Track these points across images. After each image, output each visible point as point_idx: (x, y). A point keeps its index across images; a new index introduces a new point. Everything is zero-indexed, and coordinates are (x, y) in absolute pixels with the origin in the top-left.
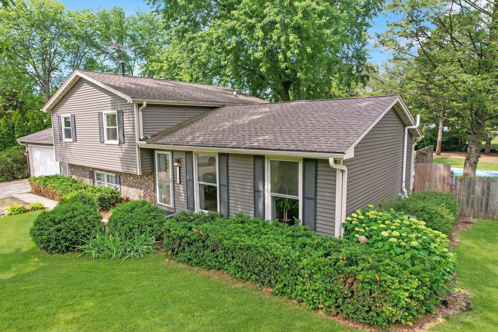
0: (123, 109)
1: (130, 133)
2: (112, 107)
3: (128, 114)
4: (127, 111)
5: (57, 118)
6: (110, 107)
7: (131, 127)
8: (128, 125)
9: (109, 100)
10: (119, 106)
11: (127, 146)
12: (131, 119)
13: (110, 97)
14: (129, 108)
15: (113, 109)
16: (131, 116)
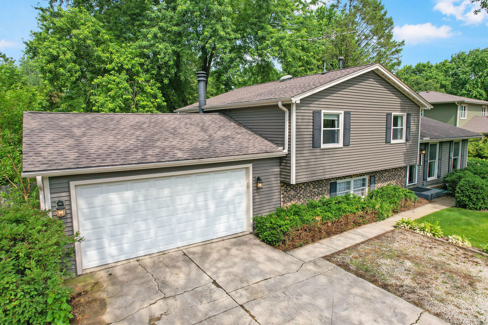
0: (411, 112)
1: (414, 132)
2: (402, 110)
3: (414, 117)
4: (414, 114)
5: (312, 114)
6: (399, 110)
7: (415, 128)
8: (413, 126)
9: (399, 102)
10: (407, 110)
11: (411, 143)
12: (416, 121)
13: (400, 100)
14: (415, 112)
15: (402, 111)
16: (416, 119)
